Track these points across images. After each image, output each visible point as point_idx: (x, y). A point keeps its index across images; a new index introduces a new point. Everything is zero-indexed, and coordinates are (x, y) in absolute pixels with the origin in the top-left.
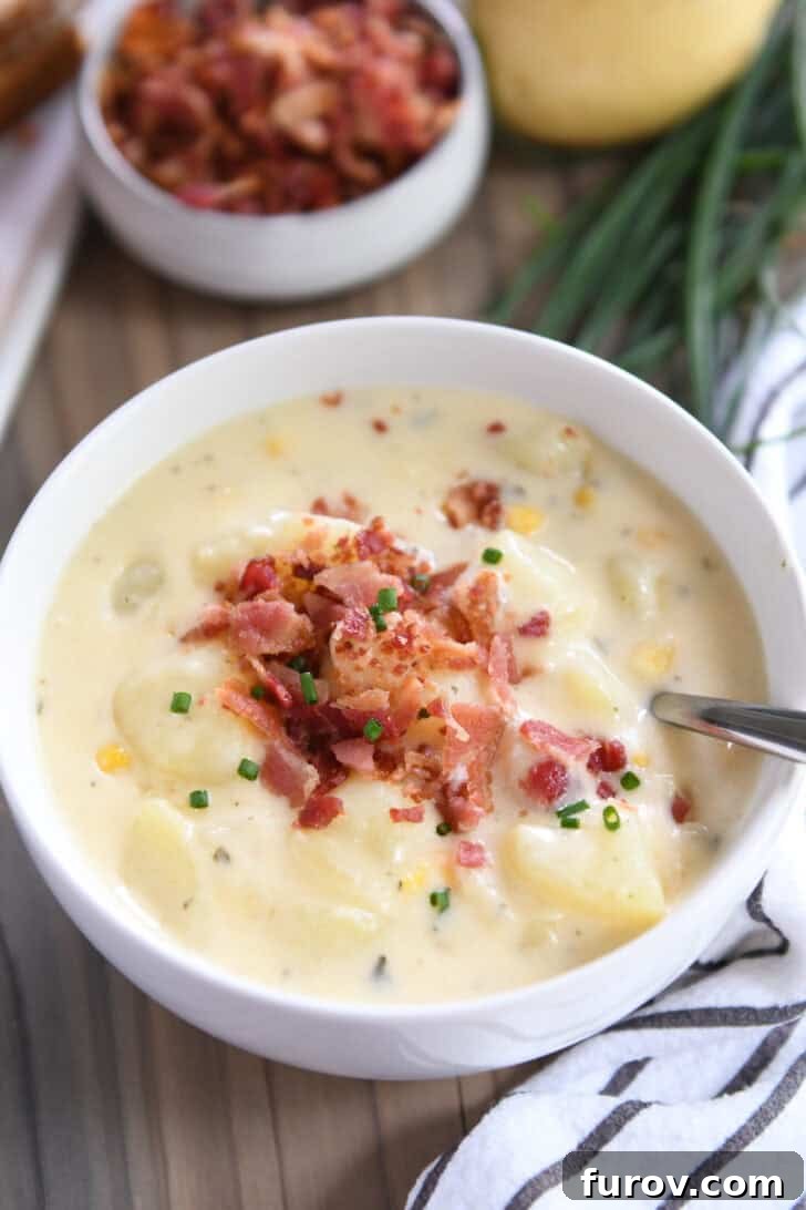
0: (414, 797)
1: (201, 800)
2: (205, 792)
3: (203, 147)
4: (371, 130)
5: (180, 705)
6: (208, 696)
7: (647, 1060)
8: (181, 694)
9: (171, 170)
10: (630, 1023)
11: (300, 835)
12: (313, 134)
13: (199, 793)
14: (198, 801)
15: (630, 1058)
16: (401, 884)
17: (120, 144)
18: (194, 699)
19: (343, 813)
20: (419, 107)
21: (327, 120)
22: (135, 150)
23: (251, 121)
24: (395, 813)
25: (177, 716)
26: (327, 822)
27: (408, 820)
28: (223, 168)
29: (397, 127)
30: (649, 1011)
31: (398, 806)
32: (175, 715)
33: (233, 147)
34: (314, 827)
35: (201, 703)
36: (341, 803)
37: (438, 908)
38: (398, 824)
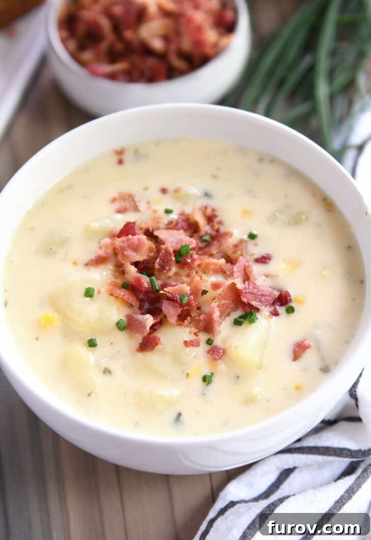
0: (195, 334)
1: (94, 343)
2: (95, 339)
3: (104, 46)
4: (186, 44)
5: (89, 293)
6: (102, 290)
7: (295, 468)
8: (89, 288)
9: (87, 56)
10: (288, 451)
11: (140, 355)
12: (157, 44)
13: (92, 340)
14: (92, 344)
15: (287, 467)
16: (188, 374)
17: (64, 41)
18: (96, 291)
19: (161, 344)
20: (211, 35)
21: (166, 38)
22: (72, 45)
23: (128, 34)
24: (187, 344)
25: (88, 299)
26: (153, 348)
27: (193, 345)
28: (113, 57)
29: (198, 43)
30: (298, 445)
31: (187, 339)
32: (87, 299)
33: (119, 46)
34: (146, 351)
35: (99, 292)
36: (159, 339)
37: (206, 383)
38: (188, 349)
